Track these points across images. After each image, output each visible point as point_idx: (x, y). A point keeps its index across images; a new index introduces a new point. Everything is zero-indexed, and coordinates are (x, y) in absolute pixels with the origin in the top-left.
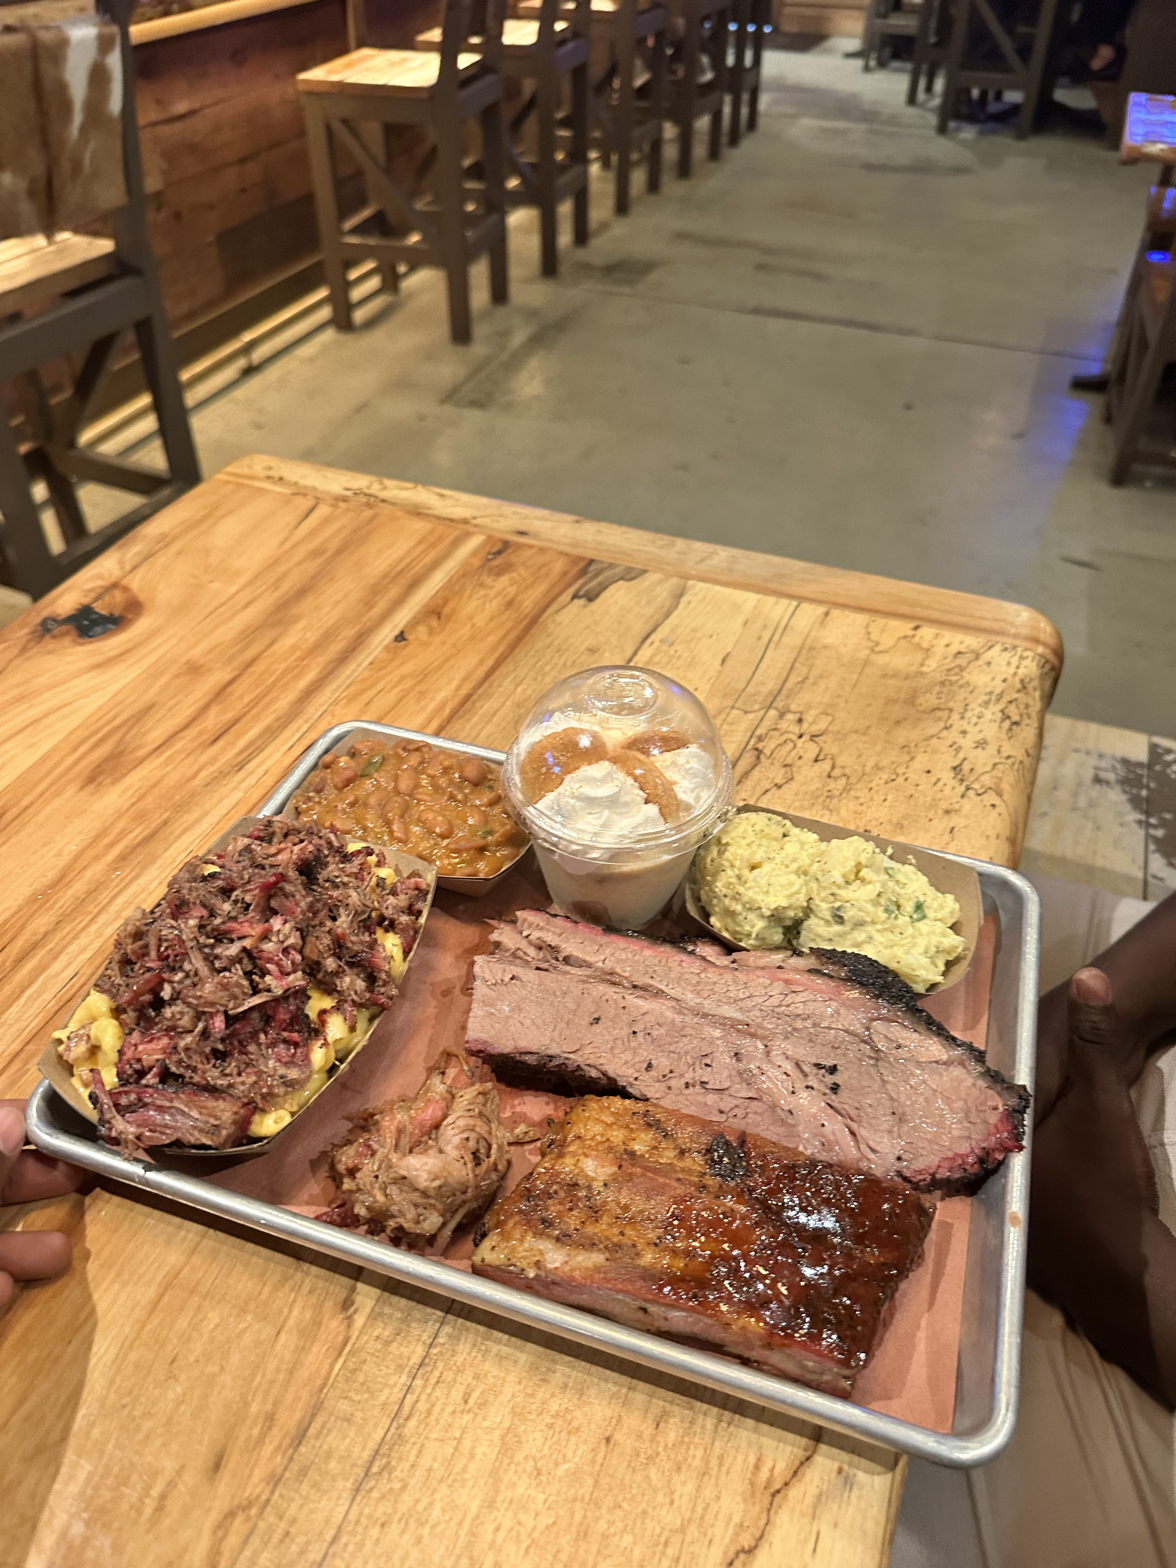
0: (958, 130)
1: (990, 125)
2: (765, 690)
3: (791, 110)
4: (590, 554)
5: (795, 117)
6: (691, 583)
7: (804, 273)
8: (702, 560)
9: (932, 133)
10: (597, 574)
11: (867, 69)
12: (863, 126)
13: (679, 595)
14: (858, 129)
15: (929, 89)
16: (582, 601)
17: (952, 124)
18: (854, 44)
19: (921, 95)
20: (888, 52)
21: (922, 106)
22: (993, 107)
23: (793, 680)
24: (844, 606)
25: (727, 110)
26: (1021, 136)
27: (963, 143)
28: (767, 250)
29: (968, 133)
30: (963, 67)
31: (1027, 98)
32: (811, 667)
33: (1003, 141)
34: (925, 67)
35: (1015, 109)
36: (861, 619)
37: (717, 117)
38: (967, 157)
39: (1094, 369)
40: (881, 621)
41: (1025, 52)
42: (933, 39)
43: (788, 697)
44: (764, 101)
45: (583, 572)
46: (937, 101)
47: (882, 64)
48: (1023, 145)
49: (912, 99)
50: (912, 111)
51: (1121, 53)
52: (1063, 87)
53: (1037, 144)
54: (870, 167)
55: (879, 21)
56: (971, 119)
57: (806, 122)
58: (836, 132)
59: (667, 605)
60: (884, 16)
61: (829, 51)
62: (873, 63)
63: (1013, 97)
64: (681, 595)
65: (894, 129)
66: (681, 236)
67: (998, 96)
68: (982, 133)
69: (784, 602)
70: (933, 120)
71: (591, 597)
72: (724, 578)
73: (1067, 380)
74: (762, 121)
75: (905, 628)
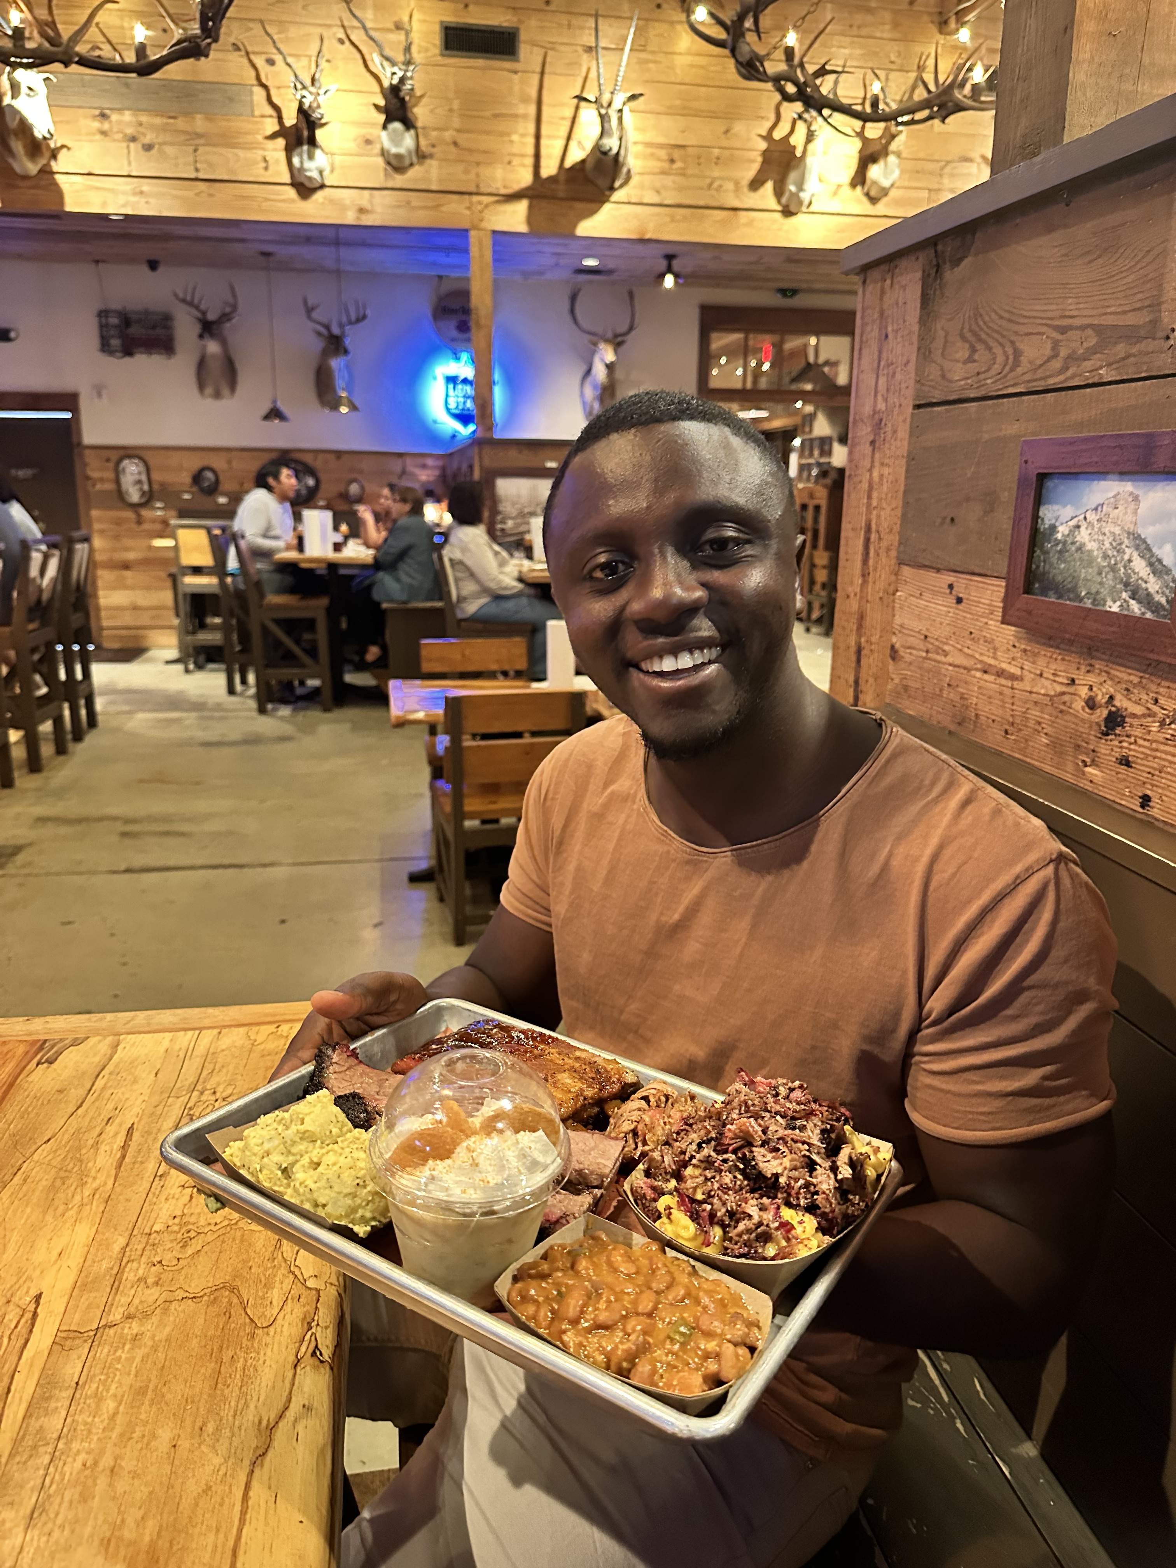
0: (275, 710)
1: (300, 704)
2: (187, 1083)
3: (126, 708)
4: (43, 1037)
5: (131, 712)
6: (122, 1037)
7: (167, 834)
8: (128, 1022)
9: (255, 714)
10: (52, 1047)
11: (187, 671)
12: (194, 715)
13: (115, 1047)
14: (190, 718)
15: (244, 682)
16: (45, 1065)
17: (270, 706)
18: (173, 653)
19: (239, 687)
20: (202, 658)
21: (242, 694)
22: (299, 691)
23: (205, 1073)
24: (230, 1026)
25: (67, 713)
26: (327, 710)
27: (282, 718)
28: (127, 821)
29: (285, 711)
30: (267, 666)
31: (323, 682)
32: (215, 1063)
33: (314, 714)
34: (237, 667)
35: (316, 691)
36: (242, 1030)
37: (58, 721)
38: (287, 729)
39: (423, 865)
40: (255, 1029)
41: (312, 652)
42: (238, 648)
43: (204, 1082)
44: (99, 704)
45: (41, 1048)
46: (252, 691)
47: (200, 667)
48: (328, 715)
49: (231, 691)
50: (233, 699)
51: (384, 648)
52: (349, 672)
53: (337, 714)
54: (207, 744)
55: (189, 638)
56: (284, 701)
57: (141, 716)
58: (171, 721)
59: (109, 1052)
60: (194, 633)
61: (151, 660)
62: (191, 666)
63: (313, 683)
64: (118, 1045)
65: (222, 714)
66: (42, 820)
67: (302, 683)
68: (294, 710)
69: (190, 1033)
70: (253, 704)
71: (51, 1062)
72: (147, 1029)
73: (405, 878)
74: (100, 719)
75: (272, 1028)
